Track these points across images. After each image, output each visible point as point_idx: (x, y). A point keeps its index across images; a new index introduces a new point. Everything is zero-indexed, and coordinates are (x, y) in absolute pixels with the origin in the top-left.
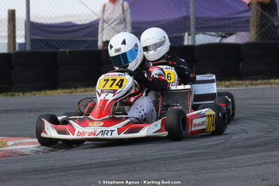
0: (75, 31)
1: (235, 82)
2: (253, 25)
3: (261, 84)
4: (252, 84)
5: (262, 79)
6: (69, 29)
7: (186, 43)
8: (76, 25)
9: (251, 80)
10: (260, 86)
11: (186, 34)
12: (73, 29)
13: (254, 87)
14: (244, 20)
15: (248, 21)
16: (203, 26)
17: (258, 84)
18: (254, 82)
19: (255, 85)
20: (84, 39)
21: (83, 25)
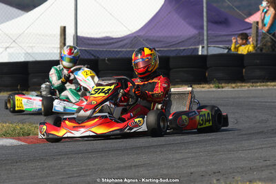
0: (113, 43)
1: (239, 84)
3: (260, 86)
4: (252, 86)
5: (261, 82)
6: (108, 42)
7: (200, 53)
8: (113, 39)
9: (252, 83)
10: (259, 88)
11: (200, 47)
12: (111, 41)
13: (254, 88)
17: (258, 86)
18: (254, 84)
19: (256, 86)
20: (119, 50)
21: (119, 38)
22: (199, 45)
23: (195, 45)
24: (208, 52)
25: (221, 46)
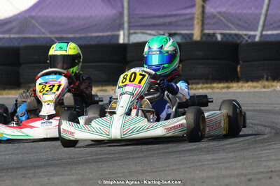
2: (198, 23)
3: (201, 88)
5: (203, 83)
7: (121, 41)
10: (201, 91)
11: (122, 33)
14: (188, 17)
15: (192, 19)
16: (138, 24)
17: (199, 89)
19: (196, 89)
22: (119, 30)
23: (113, 30)
24: (129, 39)
25: (149, 32)
